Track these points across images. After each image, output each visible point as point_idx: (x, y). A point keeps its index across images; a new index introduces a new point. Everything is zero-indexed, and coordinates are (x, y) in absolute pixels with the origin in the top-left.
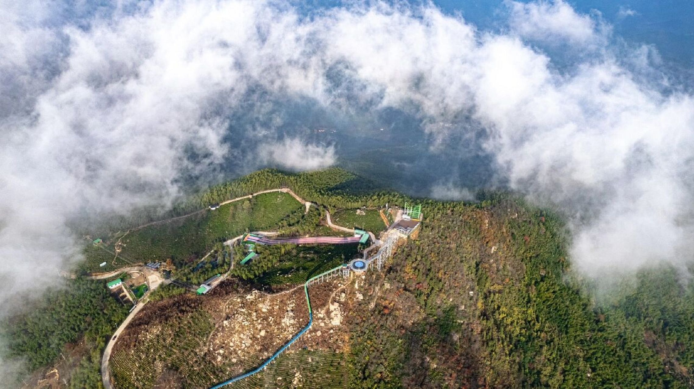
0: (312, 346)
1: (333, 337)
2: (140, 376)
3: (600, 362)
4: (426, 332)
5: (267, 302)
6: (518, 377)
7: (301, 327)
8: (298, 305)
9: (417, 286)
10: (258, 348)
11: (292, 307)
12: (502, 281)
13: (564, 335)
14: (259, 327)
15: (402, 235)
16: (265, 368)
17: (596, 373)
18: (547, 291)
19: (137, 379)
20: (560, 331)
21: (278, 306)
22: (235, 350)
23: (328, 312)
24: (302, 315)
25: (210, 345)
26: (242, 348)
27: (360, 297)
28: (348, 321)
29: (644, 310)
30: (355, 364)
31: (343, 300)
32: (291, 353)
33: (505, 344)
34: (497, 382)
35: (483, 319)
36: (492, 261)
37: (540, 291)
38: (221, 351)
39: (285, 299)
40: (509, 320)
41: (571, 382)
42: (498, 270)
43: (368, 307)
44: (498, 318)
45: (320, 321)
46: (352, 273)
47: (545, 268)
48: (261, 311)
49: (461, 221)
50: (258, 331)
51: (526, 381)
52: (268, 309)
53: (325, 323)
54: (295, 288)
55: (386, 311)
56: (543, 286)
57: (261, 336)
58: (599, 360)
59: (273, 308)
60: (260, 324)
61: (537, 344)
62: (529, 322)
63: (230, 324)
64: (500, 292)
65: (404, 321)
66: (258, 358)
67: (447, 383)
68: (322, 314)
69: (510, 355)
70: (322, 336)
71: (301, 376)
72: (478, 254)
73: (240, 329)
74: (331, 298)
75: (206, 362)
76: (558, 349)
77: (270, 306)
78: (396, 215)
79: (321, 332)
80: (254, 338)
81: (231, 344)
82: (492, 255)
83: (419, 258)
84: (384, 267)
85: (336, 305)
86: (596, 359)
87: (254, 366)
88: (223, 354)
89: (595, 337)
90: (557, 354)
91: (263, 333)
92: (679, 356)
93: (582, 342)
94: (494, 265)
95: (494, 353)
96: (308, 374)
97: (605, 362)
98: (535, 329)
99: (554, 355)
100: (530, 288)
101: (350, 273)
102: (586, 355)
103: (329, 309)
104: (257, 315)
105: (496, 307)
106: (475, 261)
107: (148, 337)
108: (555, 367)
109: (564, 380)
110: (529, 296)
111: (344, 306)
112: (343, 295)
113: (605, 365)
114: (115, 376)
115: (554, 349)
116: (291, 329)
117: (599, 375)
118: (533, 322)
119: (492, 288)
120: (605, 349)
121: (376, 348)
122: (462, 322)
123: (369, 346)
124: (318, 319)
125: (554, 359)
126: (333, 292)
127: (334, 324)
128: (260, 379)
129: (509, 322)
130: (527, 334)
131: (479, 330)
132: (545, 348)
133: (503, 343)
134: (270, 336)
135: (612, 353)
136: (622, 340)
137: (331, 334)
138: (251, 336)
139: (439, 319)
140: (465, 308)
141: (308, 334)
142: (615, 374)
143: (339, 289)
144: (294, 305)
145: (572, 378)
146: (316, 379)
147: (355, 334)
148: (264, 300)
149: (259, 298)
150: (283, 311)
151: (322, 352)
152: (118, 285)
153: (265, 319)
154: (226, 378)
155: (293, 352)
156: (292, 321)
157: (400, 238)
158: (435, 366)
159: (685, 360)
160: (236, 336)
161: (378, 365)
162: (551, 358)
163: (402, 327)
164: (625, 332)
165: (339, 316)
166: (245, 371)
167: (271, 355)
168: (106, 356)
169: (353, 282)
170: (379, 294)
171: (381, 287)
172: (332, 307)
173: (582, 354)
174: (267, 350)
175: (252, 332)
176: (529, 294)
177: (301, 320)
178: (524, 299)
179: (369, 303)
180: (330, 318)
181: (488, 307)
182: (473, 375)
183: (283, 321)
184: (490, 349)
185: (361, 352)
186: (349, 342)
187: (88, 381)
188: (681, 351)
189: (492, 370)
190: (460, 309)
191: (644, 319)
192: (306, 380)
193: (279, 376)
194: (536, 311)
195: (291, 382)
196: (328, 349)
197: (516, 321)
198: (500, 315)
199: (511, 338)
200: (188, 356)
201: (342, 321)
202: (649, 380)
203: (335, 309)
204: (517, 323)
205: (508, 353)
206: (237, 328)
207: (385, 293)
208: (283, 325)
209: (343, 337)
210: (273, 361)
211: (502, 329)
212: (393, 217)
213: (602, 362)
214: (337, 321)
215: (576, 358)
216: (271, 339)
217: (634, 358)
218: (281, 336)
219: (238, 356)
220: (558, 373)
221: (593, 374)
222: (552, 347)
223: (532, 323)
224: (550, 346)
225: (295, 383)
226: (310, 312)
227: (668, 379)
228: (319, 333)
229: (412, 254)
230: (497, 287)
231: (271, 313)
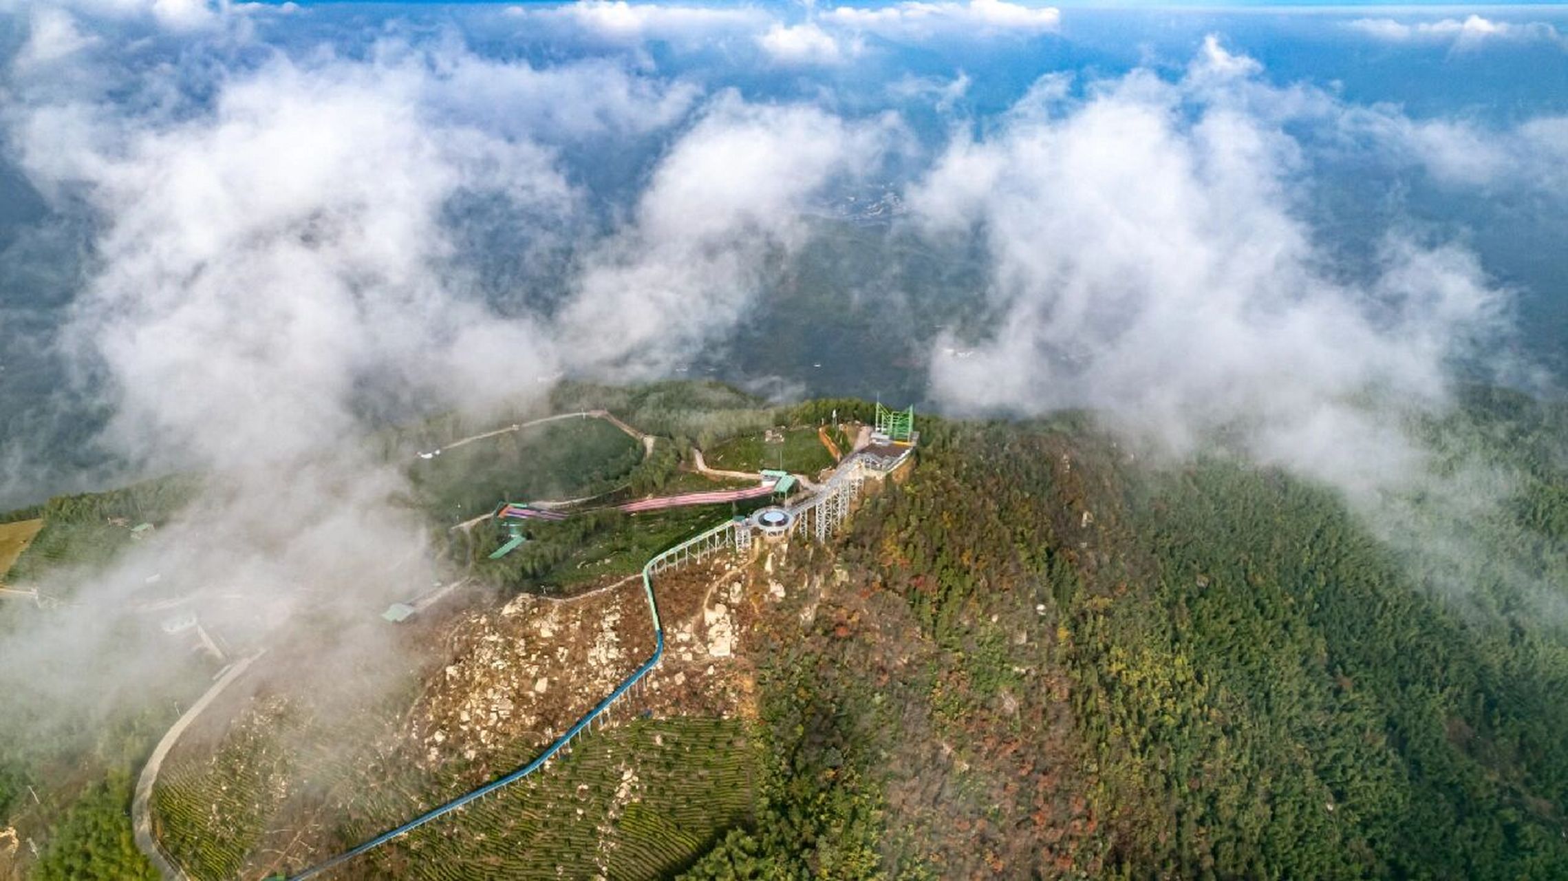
0: (662, 710)
1: (714, 684)
2: (231, 812)
3: (1353, 777)
4: (939, 684)
5: (554, 616)
6: (1166, 802)
7: (633, 666)
8: (626, 617)
9: (913, 582)
10: (530, 721)
11: (615, 622)
12: (1111, 589)
13: (1263, 717)
14: (533, 671)
15: (872, 473)
16: (548, 764)
17: (1348, 803)
18: (1215, 618)
19: (223, 822)
20: (1255, 707)
21: (578, 623)
22: (472, 731)
23: (702, 630)
24: (636, 640)
25: (410, 729)
26: (491, 723)
27: (779, 591)
28: (748, 644)
29: (1438, 670)
30: (772, 743)
31: (736, 600)
32: (612, 728)
33: (1130, 725)
34: (1116, 813)
35: (1073, 668)
36: (1084, 545)
37: (1199, 618)
38: (439, 737)
39: (596, 606)
40: (1135, 677)
41: (1290, 819)
42: (1100, 566)
43: (798, 619)
44: (1109, 672)
45: (683, 649)
46: (757, 540)
47: (1206, 571)
48: (538, 637)
49: (1007, 456)
50: (530, 682)
51: (1184, 811)
52: (553, 631)
53: (694, 653)
54: (622, 583)
55: (842, 632)
56: (1205, 606)
57: (538, 694)
58: (1351, 772)
59: (567, 628)
60: (535, 663)
61: (1203, 731)
62: (1182, 684)
63: (462, 674)
64: (1108, 613)
65: (884, 657)
66: (528, 744)
67: (997, 806)
68: (685, 633)
69: (1142, 752)
70: (688, 683)
71: (636, 779)
72: (1051, 531)
73: (485, 680)
74: (708, 595)
75: (399, 768)
76: (1254, 747)
77: (560, 622)
78: (856, 435)
79: (686, 674)
80: (519, 698)
81: (465, 717)
82: (1084, 530)
83: (914, 521)
84: (831, 536)
85: (721, 609)
86: (1344, 771)
87: (520, 762)
88: (444, 743)
89: (1334, 724)
90: (1251, 759)
91: (542, 686)
92: (1528, 775)
93: (1306, 732)
94: (1090, 554)
95: (1103, 745)
96: (655, 773)
97: (1365, 778)
98: (1196, 701)
99: (1245, 761)
100: (1177, 612)
101: (753, 540)
102: (1318, 763)
103: (703, 621)
104: (527, 644)
105: (1101, 646)
106: (1045, 545)
107: (256, 721)
108: (1249, 786)
109: (1273, 817)
110: (1175, 629)
111: (741, 614)
112: (737, 587)
113: (1365, 783)
114: (167, 819)
115: (1244, 745)
116: (609, 672)
117: (1353, 807)
118: (1190, 684)
119: (1087, 605)
120: (1363, 750)
121: (819, 709)
122: (1023, 671)
123: (802, 702)
124: (678, 645)
125: (1245, 770)
126: (711, 582)
127: (716, 655)
128: (533, 792)
129: (1134, 683)
130: (1179, 711)
131: (1066, 693)
132: (1223, 742)
133: (1123, 724)
134: (559, 692)
135: (1378, 759)
136: (1397, 732)
137: (711, 677)
138: (513, 694)
139: (970, 659)
140: (1029, 640)
141: (653, 680)
142: (1390, 805)
143: (728, 576)
144: (618, 616)
145: (1293, 810)
146: (674, 784)
147: (768, 673)
148: (546, 612)
149: (532, 607)
150: (590, 633)
151: (687, 719)
152: (187, 625)
153: (550, 651)
154: (449, 798)
155: (616, 724)
156: (614, 653)
157: (867, 479)
158: (966, 767)
159: (1544, 781)
160: (476, 696)
161: (827, 749)
162: (1240, 767)
163: (883, 670)
164: (1402, 717)
165: (728, 633)
166: (495, 776)
167: (562, 734)
168: (147, 779)
169: (762, 558)
170: (822, 595)
171: (827, 578)
172: (710, 616)
173: (1309, 762)
174: (552, 724)
175: (516, 685)
176: (1175, 624)
177: (636, 650)
178: (1164, 633)
179: (800, 606)
180: (705, 641)
181: (1083, 647)
182: (1058, 790)
183: (592, 653)
184: (1094, 735)
185: (785, 716)
186: (756, 692)
187: (94, 834)
188: (1534, 761)
189: (1102, 784)
190: (1017, 642)
191: (1441, 691)
192: (650, 788)
193: (581, 781)
194: (1195, 662)
195: (612, 794)
196: (703, 713)
197: (1149, 680)
198: (1110, 664)
199: (1141, 717)
200: (355, 759)
201: (735, 646)
202: (1469, 820)
203: (718, 620)
204: (1154, 685)
205: (1137, 746)
206: (478, 677)
207: (837, 591)
208: (593, 663)
209: (737, 682)
210: (565, 747)
211: (1120, 694)
212: (850, 439)
213: (1359, 778)
214: (723, 645)
215: (1297, 769)
216: (564, 697)
217: (1430, 774)
218: (587, 690)
219: (481, 744)
220: (1258, 800)
221: (1340, 806)
222: (1240, 740)
223: (1188, 686)
224: (1234, 737)
225: (622, 794)
226: (657, 627)
227: (1513, 820)
228: (680, 679)
229: (899, 511)
230: (1103, 602)
231: (563, 640)
